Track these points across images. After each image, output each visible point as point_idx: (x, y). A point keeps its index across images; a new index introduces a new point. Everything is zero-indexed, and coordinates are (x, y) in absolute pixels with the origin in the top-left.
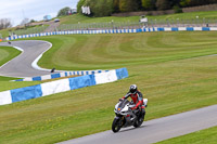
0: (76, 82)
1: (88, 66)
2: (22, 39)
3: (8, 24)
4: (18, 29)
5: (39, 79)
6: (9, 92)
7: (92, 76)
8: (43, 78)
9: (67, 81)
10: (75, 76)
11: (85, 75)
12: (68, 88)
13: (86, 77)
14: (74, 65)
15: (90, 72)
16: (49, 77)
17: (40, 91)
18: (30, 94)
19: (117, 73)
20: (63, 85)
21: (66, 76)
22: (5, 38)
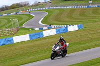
0: (59, 30)
1: (64, 23)
2: (34, 11)
3: (28, 4)
4: (32, 6)
5: (42, 29)
6: (28, 35)
7: (66, 28)
8: (44, 28)
9: (55, 30)
10: (58, 28)
11: (63, 27)
12: (56, 33)
13: (63, 28)
14: (58, 23)
15: (65, 26)
16: (47, 28)
17: (42, 34)
18: (38, 36)
19: (78, 26)
20: (53, 32)
21: (54, 28)
22: (26, 10)
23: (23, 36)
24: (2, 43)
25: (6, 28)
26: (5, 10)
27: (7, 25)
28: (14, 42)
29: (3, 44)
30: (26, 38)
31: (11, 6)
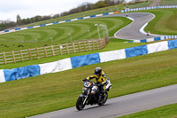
0: (173, 44)
2: (133, 11)
4: (130, 4)
5: (145, 41)
6: (123, 50)
8: (148, 40)
9: (166, 43)
10: (171, 39)
12: (167, 48)
16: (152, 40)
17: (146, 50)
18: (139, 52)
20: (163, 46)
21: (165, 40)
22: (120, 10)
23: (116, 52)
24: (82, 63)
25: (89, 39)
26: (87, 10)
27: (90, 34)
28: (102, 61)
29: (84, 65)
30: (120, 54)
31: (97, 4)
